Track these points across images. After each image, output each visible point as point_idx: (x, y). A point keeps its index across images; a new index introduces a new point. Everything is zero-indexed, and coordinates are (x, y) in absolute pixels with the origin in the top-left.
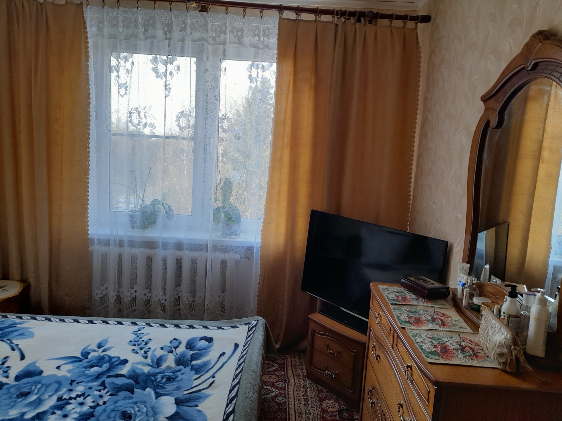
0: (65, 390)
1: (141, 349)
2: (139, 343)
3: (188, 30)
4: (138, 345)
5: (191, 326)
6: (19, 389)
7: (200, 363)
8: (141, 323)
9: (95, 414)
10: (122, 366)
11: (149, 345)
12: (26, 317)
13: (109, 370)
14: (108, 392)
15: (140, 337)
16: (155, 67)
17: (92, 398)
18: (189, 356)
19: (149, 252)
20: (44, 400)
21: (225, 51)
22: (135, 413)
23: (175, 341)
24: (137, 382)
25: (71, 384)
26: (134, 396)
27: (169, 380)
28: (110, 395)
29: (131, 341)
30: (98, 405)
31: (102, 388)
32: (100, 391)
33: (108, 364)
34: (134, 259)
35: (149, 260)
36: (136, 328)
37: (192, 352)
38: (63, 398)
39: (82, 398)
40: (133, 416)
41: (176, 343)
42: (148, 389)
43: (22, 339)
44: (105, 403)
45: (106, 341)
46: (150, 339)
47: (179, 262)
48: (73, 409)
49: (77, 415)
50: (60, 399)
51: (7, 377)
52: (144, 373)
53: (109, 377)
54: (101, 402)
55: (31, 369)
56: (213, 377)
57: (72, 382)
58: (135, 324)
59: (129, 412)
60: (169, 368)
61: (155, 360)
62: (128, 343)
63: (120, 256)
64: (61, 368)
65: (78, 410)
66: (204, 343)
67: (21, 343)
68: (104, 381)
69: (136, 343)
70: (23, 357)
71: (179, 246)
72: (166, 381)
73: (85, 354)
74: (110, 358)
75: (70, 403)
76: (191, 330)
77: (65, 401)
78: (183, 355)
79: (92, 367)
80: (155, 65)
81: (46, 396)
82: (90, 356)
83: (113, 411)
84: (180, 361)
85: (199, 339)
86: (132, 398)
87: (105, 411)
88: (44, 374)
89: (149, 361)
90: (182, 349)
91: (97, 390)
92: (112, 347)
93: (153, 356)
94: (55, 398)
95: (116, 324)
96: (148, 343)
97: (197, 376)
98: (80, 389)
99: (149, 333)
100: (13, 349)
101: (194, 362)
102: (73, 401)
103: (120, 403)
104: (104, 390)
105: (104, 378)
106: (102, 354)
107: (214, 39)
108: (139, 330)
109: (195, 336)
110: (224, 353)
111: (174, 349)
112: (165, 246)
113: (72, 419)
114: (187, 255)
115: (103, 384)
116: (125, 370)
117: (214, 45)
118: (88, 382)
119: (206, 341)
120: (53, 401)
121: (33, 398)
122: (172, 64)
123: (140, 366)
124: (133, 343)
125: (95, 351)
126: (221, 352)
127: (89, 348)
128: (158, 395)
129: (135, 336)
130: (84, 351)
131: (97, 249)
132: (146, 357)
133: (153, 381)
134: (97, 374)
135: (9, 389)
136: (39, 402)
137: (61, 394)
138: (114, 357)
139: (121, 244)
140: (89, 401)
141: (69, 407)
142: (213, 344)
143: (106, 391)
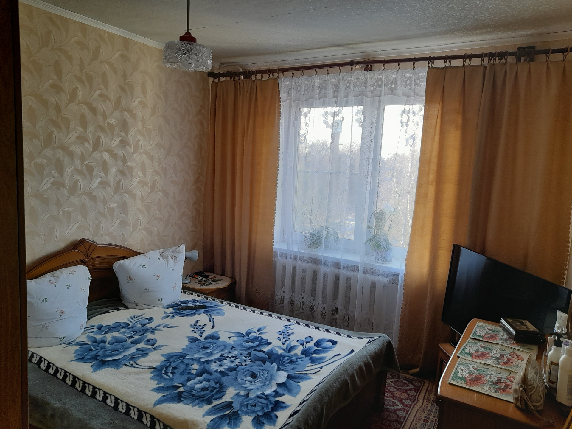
0: (227, 351)
1: (284, 338)
2: (285, 334)
3: (352, 87)
4: (283, 335)
5: (328, 331)
6: (204, 344)
7: (318, 357)
8: (293, 320)
9: (237, 369)
10: (266, 346)
11: (290, 337)
12: (225, 302)
13: (257, 346)
14: (250, 359)
15: (287, 330)
16: (326, 119)
17: (239, 360)
18: (313, 351)
19: (315, 267)
20: (214, 354)
21: (380, 101)
22: (259, 375)
23: (309, 338)
24: (270, 358)
25: (231, 349)
26: (264, 366)
27: (292, 362)
28: (250, 361)
29: (280, 331)
30: (242, 365)
31: (248, 356)
32: (246, 357)
33: (258, 342)
34: (304, 271)
35: (315, 274)
36: (288, 323)
37: (317, 348)
38: (224, 355)
39: (234, 358)
40: (257, 377)
41: (309, 339)
42: (275, 364)
43: (217, 316)
44: (246, 365)
45: (264, 328)
46: (293, 333)
47: (337, 278)
48: (227, 363)
49: (227, 367)
50: (222, 355)
51: (201, 336)
52: (278, 354)
53: (255, 350)
54: (244, 364)
55: (215, 335)
56: (321, 368)
57: (233, 347)
58: (289, 320)
59: (256, 374)
60: (296, 355)
61: (289, 348)
62: (278, 332)
63: (294, 268)
64: (230, 338)
65: (229, 364)
66: (329, 344)
67: (216, 318)
68: (251, 352)
69: (283, 334)
70: (213, 327)
71: (337, 265)
72: (289, 362)
73: (248, 333)
74: (262, 339)
75: (226, 360)
76: (327, 333)
77: (224, 357)
78: (310, 348)
79: (248, 342)
80: (326, 118)
81: (215, 352)
82: (250, 335)
83: (248, 370)
84: (305, 353)
85: (326, 341)
86: (263, 366)
87: (243, 369)
88: (220, 340)
89: (284, 347)
90: (311, 344)
91: (244, 356)
92: (266, 333)
93: (289, 344)
94: (220, 354)
95: (276, 318)
96: (291, 335)
97: (311, 364)
98: (235, 353)
99: (294, 329)
100: (210, 321)
101: (314, 355)
102: (228, 359)
103: (253, 368)
104: (249, 357)
105: (252, 350)
106: (258, 336)
107: (372, 93)
108: (289, 325)
109: (325, 338)
110: (339, 354)
111: (305, 343)
112: (326, 263)
113: (224, 368)
114: (343, 273)
115: (249, 354)
116: (266, 349)
117: (371, 97)
118: (242, 350)
119: (331, 343)
120: (217, 356)
121: (209, 351)
122: (338, 117)
123: (277, 349)
124: (281, 333)
125: (255, 332)
126: (338, 353)
127: (252, 330)
128: (279, 369)
129: (284, 328)
130: (248, 331)
131: (280, 260)
132: (283, 344)
133: (280, 360)
134: (249, 347)
135: (199, 343)
136: (211, 354)
137: (223, 353)
138: (264, 339)
139: (295, 259)
140: (237, 362)
141: (225, 361)
142: (336, 346)
143: (249, 358)
